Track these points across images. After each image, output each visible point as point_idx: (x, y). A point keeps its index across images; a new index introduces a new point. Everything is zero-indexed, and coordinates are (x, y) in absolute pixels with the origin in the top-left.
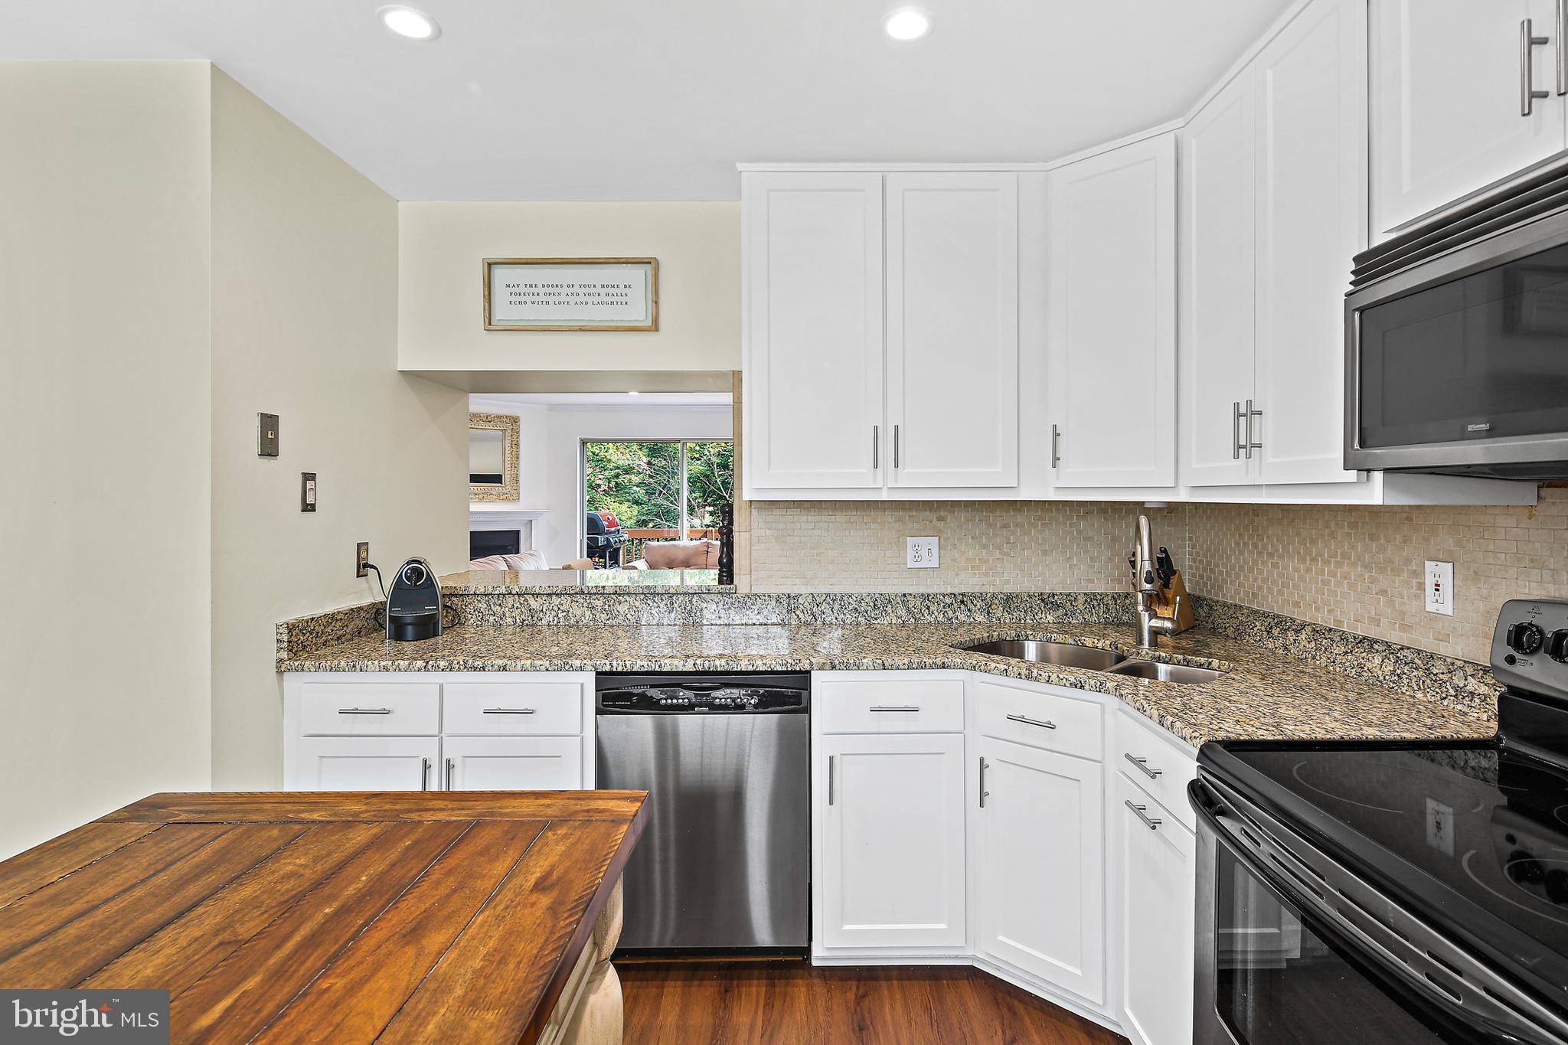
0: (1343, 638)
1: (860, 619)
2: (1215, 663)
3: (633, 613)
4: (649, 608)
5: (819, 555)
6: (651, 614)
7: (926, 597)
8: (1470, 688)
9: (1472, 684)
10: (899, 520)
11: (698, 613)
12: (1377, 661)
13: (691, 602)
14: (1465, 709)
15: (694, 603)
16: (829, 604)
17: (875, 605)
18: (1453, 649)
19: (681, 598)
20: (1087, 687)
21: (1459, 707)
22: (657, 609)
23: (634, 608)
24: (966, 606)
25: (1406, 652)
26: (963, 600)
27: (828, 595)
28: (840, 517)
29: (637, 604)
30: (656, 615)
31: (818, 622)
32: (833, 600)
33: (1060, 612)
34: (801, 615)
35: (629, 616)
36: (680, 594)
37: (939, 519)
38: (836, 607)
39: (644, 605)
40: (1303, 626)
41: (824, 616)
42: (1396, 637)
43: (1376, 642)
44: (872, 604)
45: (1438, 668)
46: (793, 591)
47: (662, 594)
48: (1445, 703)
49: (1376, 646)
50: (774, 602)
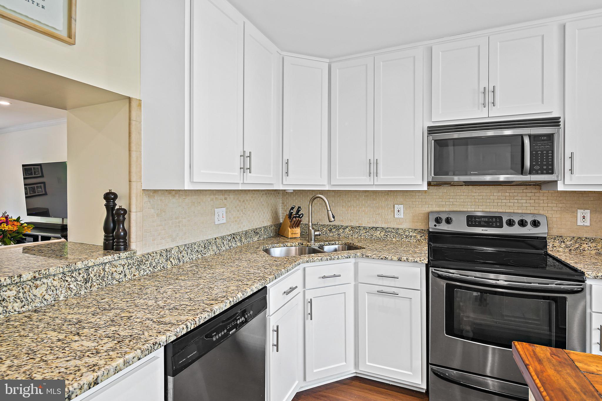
0: (365, 228)
1: (199, 256)
2: (337, 242)
3: (51, 293)
4: (67, 284)
5: (179, 223)
6: (69, 288)
7: (223, 238)
8: (410, 235)
9: (411, 234)
10: (212, 200)
11: (110, 277)
12: (378, 233)
13: (104, 270)
14: (409, 240)
15: (107, 270)
16: (186, 251)
17: (205, 247)
18: (404, 226)
19: (96, 268)
20: (351, 257)
21: (407, 240)
22: (75, 283)
23: (52, 288)
24: (235, 239)
25: (389, 229)
26: (233, 236)
27: (185, 245)
28: (188, 200)
29: (55, 283)
30: (74, 288)
31: (181, 263)
32: (188, 248)
33: (258, 236)
34: (173, 261)
35: (47, 297)
36: (95, 266)
37: (226, 199)
38: (189, 251)
39: (62, 283)
40: (347, 227)
41: (183, 258)
42: (385, 226)
43: (378, 228)
44: (204, 246)
45: (400, 231)
46: (167, 247)
47: (80, 269)
48: (403, 240)
49: (378, 229)
50: (159, 256)
